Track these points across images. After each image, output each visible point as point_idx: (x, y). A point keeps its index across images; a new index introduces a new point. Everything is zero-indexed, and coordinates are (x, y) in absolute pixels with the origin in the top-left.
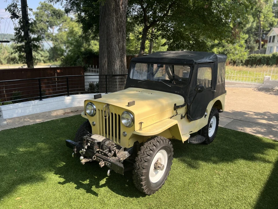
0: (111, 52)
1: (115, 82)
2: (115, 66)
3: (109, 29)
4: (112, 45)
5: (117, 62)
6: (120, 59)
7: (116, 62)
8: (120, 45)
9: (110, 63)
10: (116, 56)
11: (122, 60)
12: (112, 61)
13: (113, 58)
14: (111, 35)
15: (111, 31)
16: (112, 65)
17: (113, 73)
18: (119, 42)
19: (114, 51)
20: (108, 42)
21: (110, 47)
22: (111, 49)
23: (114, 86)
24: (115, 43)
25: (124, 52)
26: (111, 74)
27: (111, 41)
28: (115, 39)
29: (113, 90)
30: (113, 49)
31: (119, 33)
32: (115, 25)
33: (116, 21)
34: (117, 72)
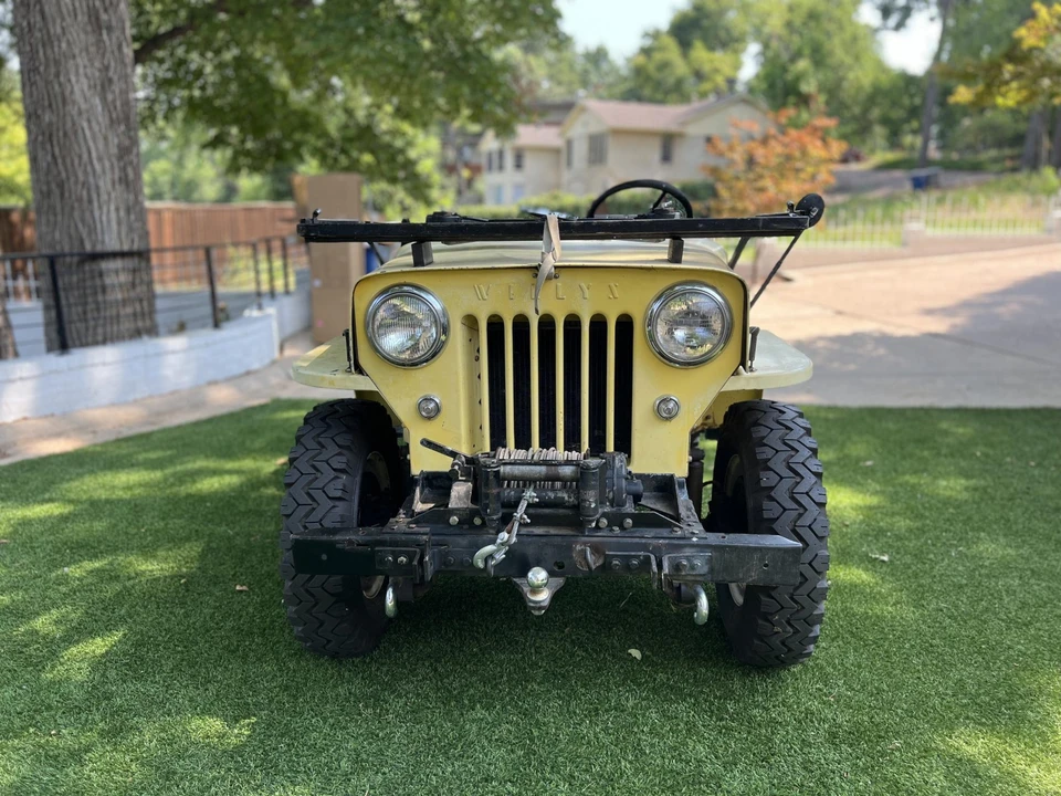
0: (65, 134)
1: (104, 291)
2: (96, 204)
3: (42, 12)
4: (67, 93)
5: (101, 184)
6: (117, 171)
7: (97, 187)
8: (110, 97)
9: (56, 192)
10: (94, 155)
11: (126, 176)
12: (72, 180)
13: (76, 162)
14: (56, 43)
15: (58, 21)
16: (76, 205)
17: (82, 242)
18: (107, 84)
19: (83, 130)
20: (35, 83)
21: (54, 106)
22: (58, 115)
23: (98, 310)
24: (86, 88)
25: (130, 138)
26: (76, 251)
27: (57, 75)
28: (85, 67)
29: (91, 332)
30: (76, 118)
31: (101, 34)
34: (107, 240)
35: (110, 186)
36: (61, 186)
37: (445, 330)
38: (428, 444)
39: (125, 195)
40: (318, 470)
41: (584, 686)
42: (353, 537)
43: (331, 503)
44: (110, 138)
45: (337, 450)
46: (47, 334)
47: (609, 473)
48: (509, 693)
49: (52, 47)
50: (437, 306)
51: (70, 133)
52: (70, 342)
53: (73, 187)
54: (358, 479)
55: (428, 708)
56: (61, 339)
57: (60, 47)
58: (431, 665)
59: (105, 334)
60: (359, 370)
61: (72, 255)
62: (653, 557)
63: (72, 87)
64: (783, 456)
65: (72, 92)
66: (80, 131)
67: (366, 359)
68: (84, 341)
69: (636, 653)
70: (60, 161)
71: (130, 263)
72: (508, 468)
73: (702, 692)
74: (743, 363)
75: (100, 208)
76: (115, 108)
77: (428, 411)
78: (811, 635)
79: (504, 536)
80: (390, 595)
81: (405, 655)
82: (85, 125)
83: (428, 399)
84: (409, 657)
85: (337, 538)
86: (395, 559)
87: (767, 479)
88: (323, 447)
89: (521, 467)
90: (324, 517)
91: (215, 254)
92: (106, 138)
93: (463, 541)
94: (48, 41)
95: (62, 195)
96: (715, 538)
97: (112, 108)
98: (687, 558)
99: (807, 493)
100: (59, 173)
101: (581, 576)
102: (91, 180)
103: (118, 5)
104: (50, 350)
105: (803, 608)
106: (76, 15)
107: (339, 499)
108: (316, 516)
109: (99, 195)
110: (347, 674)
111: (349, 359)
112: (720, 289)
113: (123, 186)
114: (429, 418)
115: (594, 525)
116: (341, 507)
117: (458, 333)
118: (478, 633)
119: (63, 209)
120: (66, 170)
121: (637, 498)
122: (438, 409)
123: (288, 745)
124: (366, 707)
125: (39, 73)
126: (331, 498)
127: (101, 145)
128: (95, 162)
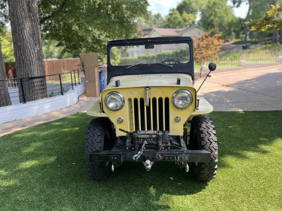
0: (24, 48)
1: (34, 87)
2: (32, 65)
3: (17, 17)
4: (24, 37)
6: (37, 56)
7: (32, 61)
8: (35, 38)
9: (22, 62)
10: (31, 53)
11: (39, 57)
12: (26, 59)
13: (27, 55)
14: (21, 25)
15: (21, 19)
16: (27, 65)
17: (29, 75)
18: (34, 35)
19: (28, 46)
20: (16, 35)
21: (21, 41)
22: (22, 43)
23: (33, 92)
24: (29, 36)
25: (40, 48)
26: (27, 77)
27: (22, 33)
28: (28, 31)
29: (31, 97)
30: (26, 44)
31: (32, 22)
32: (27, 11)
33: (27, 6)
34: (35, 74)
35: (35, 60)
36: (23, 61)
37: (124, 102)
38: (121, 130)
39: (39, 62)
40: (94, 135)
41: (159, 187)
42: (104, 153)
43: (97, 143)
45: (99, 130)
46: (20, 98)
47: (164, 136)
48: (141, 189)
49: (20, 26)
50: (122, 96)
51: (25, 48)
52: (26, 100)
53: (26, 61)
54: (103, 137)
55: (122, 193)
56: (24, 99)
57: (22, 26)
58: (122, 182)
59: (35, 98)
60: (103, 112)
61: (26, 78)
62: (175, 156)
63: (25, 36)
64: (206, 130)
65: (25, 37)
66: (27, 47)
67: (105, 109)
68: (29, 99)
69: (172, 178)
70: (22, 54)
71: (40, 79)
72: (140, 136)
73: (188, 188)
74: (196, 108)
75: (33, 66)
76: (36, 41)
77: (120, 121)
78: (214, 173)
79: (140, 152)
80: (113, 166)
81: (115, 180)
82: (29, 45)
83: (120, 119)
84: (116, 180)
85: (100, 153)
86: (114, 158)
87: (202, 135)
88: (95, 130)
89: (143, 135)
91: (62, 76)
92: (34, 49)
93: (130, 153)
94: (19, 25)
95: (23, 63)
96: (190, 151)
97: (35, 41)
98: (183, 156)
99: (212, 139)
100: (22, 58)
101: (158, 161)
102: (31, 59)
103: (36, 15)
104: (21, 102)
105: (212, 167)
106: (26, 18)
107: (100, 142)
108: (94, 147)
109: (32, 63)
110: (101, 185)
111: (101, 109)
112: (189, 91)
113: (39, 60)
114: (120, 123)
115: (161, 149)
116: (100, 145)
117: (127, 102)
118: (133, 174)
119: (23, 66)
120: (24, 57)
121: (171, 142)
122: (122, 121)
123: (89, 203)
124: (107, 193)
125: (17, 33)
126: (97, 142)
127: (33, 50)
128: (31, 54)
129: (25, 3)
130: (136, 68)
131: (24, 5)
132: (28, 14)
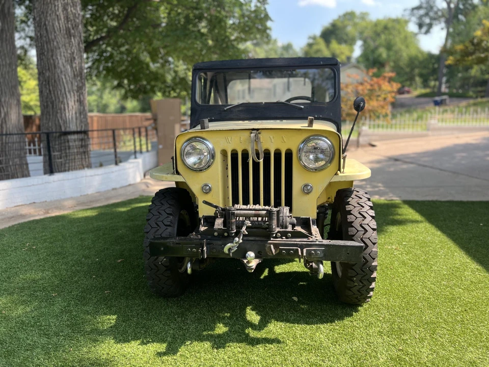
0: (55, 81)
1: (69, 148)
2: (67, 111)
3: (46, 29)
4: (56, 63)
5: (70, 102)
6: (76, 96)
7: (68, 104)
8: (74, 65)
9: (51, 105)
10: (67, 90)
11: (80, 99)
12: (57, 100)
13: (59, 93)
14: (52, 43)
15: (53, 33)
16: (59, 111)
17: (61, 127)
18: (73, 59)
19: (62, 79)
20: (43, 59)
21: (50, 69)
22: (52, 73)
23: (66, 156)
24: (64, 61)
25: (82, 83)
26: (58, 130)
27: (52, 56)
28: (64, 53)
29: (63, 166)
30: (59, 74)
31: (71, 39)
32: (63, 20)
33: (63, 11)
34: (71, 126)
35: (73, 103)
36: (52, 103)
37: (213, 156)
38: (206, 203)
39: (79, 107)
40: (160, 214)
41: (273, 311)
42: (174, 240)
43: (166, 228)
44: (74, 83)
45: (169, 206)
46: (44, 166)
47: (281, 215)
48: (240, 313)
49: (50, 45)
50: (211, 146)
51: (57, 81)
52: (54, 170)
53: (57, 103)
54: (177, 218)
55: (205, 318)
56: (50, 169)
57: (53, 44)
58: (206, 302)
59: (69, 167)
60: (178, 173)
61: (56, 133)
62: (299, 249)
63: (58, 61)
64: (357, 209)
65: (58, 63)
66: (61, 80)
67: (181, 168)
68: (60, 170)
69: (295, 299)
70: (52, 92)
71: (81, 136)
72: (239, 212)
73: (324, 315)
74: (339, 170)
75: (69, 112)
76: (76, 70)
77: (206, 190)
78: (370, 287)
79: (237, 239)
80: (189, 265)
81: (195, 298)
82: (63, 77)
83: (206, 185)
84: (197, 299)
85: (168, 240)
86: (192, 250)
87: (350, 218)
88: (163, 204)
89: (244, 211)
90: (162, 233)
91: (116, 133)
92: (72, 83)
93: (220, 243)
94: (48, 42)
95: (53, 106)
96: (326, 242)
97: (75, 70)
98: (314, 250)
99: (368, 224)
100: (52, 98)
101: (269, 258)
102: (65, 100)
103: (78, 26)
104: (45, 173)
105: (367, 274)
106: (60, 31)
107: (169, 226)
108: (160, 232)
109: (68, 107)
110: (170, 305)
111: (174, 169)
112: (329, 138)
113: (79, 103)
114: (207, 193)
115: (274, 235)
116: (170, 229)
117: (219, 157)
118: (227, 289)
119: (53, 113)
120: (55, 96)
121: (294, 226)
122: (210, 189)
123: (145, 331)
124: (178, 317)
125: (44, 55)
126: (165, 225)
127: (70, 86)
128: (67, 93)
129: (60, 5)
130: (241, 108)
131: (58, 9)
132: (65, 24)
